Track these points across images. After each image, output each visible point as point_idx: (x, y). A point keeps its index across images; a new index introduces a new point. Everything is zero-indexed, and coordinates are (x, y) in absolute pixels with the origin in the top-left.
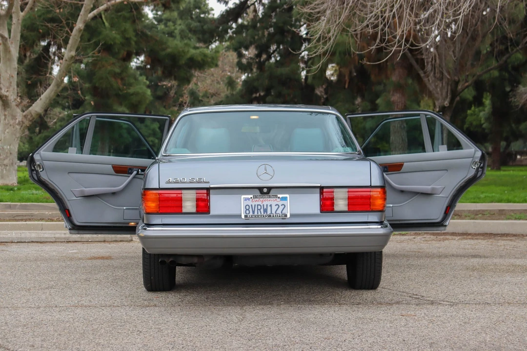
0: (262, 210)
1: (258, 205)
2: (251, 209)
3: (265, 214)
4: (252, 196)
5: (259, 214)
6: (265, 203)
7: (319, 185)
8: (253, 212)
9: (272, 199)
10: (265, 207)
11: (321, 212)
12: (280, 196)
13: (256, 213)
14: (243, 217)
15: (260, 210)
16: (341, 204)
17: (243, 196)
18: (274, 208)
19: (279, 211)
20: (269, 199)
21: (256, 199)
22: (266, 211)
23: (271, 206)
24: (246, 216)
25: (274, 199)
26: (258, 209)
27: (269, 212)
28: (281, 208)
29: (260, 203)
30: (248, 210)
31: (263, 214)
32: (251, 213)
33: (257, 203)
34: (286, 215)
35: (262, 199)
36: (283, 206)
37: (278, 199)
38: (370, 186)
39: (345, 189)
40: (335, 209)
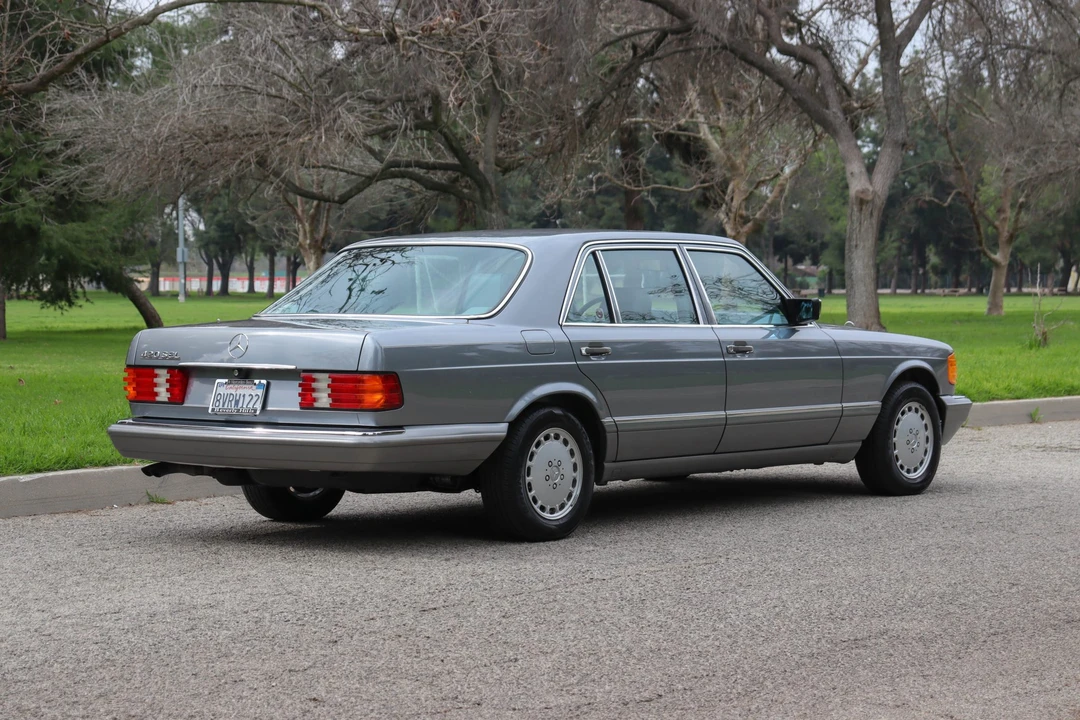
0: (233, 402)
1: (231, 394)
2: (221, 401)
3: (235, 408)
4: (227, 380)
5: (229, 408)
6: (241, 391)
7: (293, 367)
8: (224, 404)
9: (248, 387)
10: (238, 398)
11: (301, 408)
12: (257, 381)
13: (225, 407)
14: (210, 411)
16: (323, 399)
17: (218, 381)
18: (248, 399)
19: (250, 406)
20: (244, 386)
21: (231, 386)
22: (237, 402)
23: (244, 396)
24: (213, 410)
25: (250, 386)
26: (229, 401)
27: (240, 405)
28: (255, 399)
29: (234, 391)
31: (232, 407)
32: (220, 406)
33: (229, 392)
34: (255, 411)
35: (237, 386)
36: (257, 397)
37: (254, 387)
38: (357, 372)
39: (327, 375)
40: (316, 405)
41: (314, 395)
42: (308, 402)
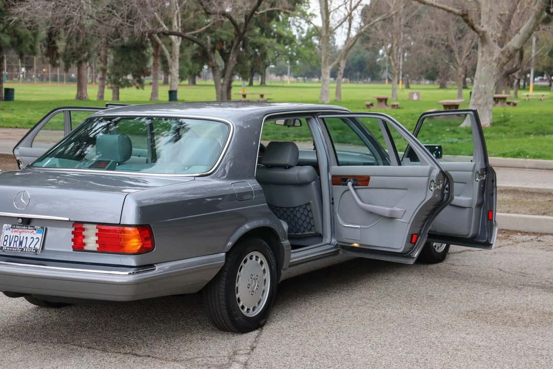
0: (18, 243)
1: (16, 236)
2: (8, 241)
3: (20, 247)
4: (12, 226)
5: (15, 246)
6: (24, 235)
7: (68, 219)
8: (10, 245)
9: (29, 231)
10: (21, 239)
11: (73, 250)
12: (37, 228)
13: (12, 246)
15: (16, 242)
16: (91, 242)
17: (5, 225)
18: (30, 241)
19: (32, 246)
20: (26, 230)
21: (15, 230)
22: (21, 243)
23: (27, 238)
24: (2, 248)
25: (32, 231)
26: (15, 241)
27: (23, 245)
28: (36, 241)
29: (17, 234)
30: (6, 241)
31: (18, 246)
32: (8, 245)
33: (12, 234)
34: (36, 250)
35: (20, 230)
36: (38, 239)
37: (35, 232)
38: (119, 225)
39: (95, 226)
40: (86, 248)
41: (84, 241)
42: (79, 246)
